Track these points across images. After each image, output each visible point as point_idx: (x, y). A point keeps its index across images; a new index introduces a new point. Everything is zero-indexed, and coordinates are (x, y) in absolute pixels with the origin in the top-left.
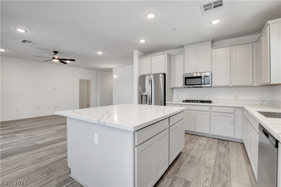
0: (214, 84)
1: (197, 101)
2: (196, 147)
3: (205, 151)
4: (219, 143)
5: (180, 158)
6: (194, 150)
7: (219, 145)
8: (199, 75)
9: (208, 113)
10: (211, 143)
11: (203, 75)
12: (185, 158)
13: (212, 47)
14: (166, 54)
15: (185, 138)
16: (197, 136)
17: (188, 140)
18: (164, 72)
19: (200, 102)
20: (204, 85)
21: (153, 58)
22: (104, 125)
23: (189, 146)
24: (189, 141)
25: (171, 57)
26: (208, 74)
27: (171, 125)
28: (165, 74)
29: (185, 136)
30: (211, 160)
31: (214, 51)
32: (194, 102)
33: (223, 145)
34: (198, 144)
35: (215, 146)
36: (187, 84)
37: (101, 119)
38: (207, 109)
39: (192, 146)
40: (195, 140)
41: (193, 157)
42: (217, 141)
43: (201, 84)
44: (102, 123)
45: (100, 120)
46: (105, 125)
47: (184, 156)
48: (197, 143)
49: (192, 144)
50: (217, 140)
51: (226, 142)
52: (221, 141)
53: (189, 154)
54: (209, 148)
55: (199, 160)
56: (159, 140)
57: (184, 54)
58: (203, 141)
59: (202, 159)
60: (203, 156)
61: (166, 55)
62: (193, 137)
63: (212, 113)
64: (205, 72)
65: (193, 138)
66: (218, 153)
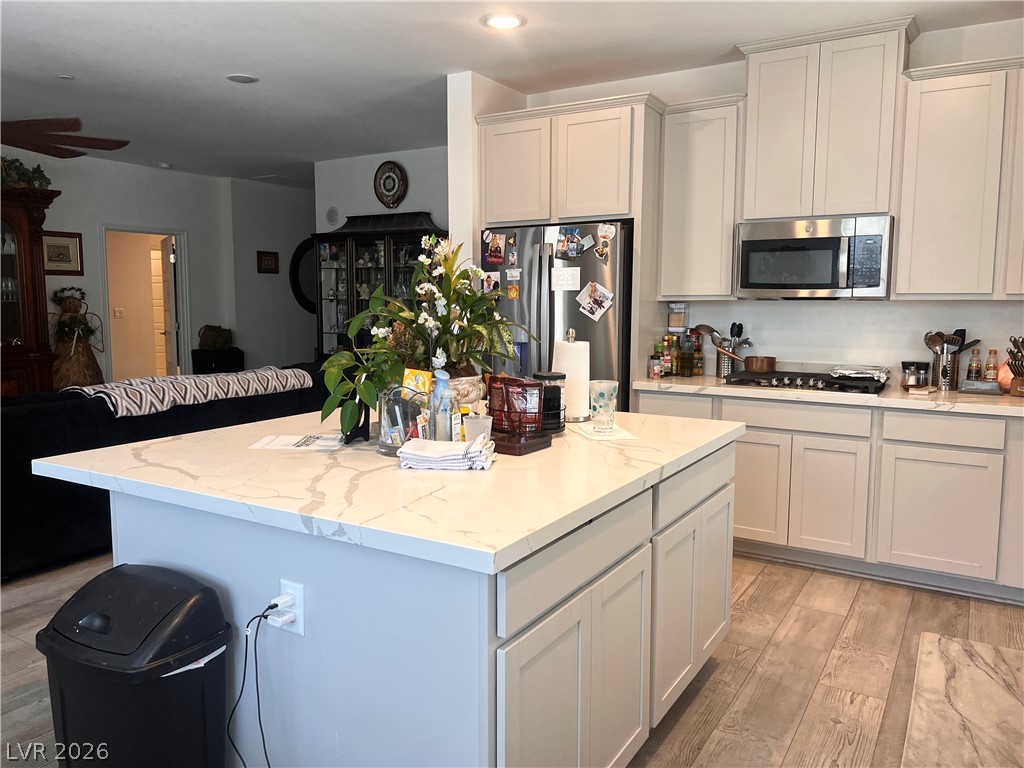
0: (902, 286)
1: (806, 377)
2: (788, 630)
3: (836, 652)
4: (913, 608)
5: (705, 691)
6: (777, 645)
7: (911, 619)
8: (823, 230)
9: (864, 446)
10: (873, 609)
11: (847, 229)
12: (732, 689)
13: (907, 67)
14: (638, 101)
15: (735, 579)
16: (799, 572)
17: (751, 591)
18: (620, 210)
19: (820, 385)
20: (847, 287)
21: (563, 120)
22: (336, 538)
23: (755, 628)
24: (754, 599)
25: (667, 117)
26: (872, 227)
27: (662, 523)
28: (631, 221)
29: (734, 571)
30: (863, 702)
31: (915, 87)
32: (789, 386)
33: (935, 623)
34: (803, 613)
35: (890, 629)
36: (754, 279)
37: (315, 505)
38: (860, 423)
39: (772, 625)
40: (786, 594)
41: (774, 688)
42: (902, 599)
43: (834, 285)
44: (328, 532)
45: (315, 514)
46: (344, 539)
47: (728, 679)
48: (795, 610)
49: (769, 618)
50: (902, 592)
51: (950, 607)
52: (925, 600)
53: (752, 671)
54: (857, 638)
55: (806, 698)
56: (603, 604)
57: (741, 104)
58: (828, 599)
59: (817, 696)
60: (826, 682)
61: (640, 109)
62: (778, 574)
63: (886, 446)
64: (855, 216)
65: (777, 583)
66: (902, 662)
